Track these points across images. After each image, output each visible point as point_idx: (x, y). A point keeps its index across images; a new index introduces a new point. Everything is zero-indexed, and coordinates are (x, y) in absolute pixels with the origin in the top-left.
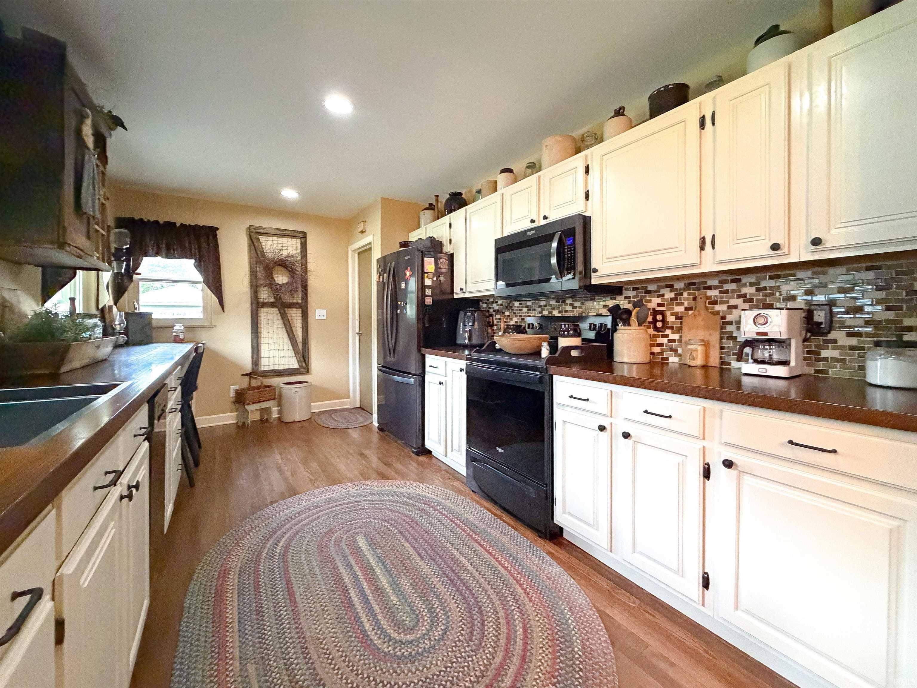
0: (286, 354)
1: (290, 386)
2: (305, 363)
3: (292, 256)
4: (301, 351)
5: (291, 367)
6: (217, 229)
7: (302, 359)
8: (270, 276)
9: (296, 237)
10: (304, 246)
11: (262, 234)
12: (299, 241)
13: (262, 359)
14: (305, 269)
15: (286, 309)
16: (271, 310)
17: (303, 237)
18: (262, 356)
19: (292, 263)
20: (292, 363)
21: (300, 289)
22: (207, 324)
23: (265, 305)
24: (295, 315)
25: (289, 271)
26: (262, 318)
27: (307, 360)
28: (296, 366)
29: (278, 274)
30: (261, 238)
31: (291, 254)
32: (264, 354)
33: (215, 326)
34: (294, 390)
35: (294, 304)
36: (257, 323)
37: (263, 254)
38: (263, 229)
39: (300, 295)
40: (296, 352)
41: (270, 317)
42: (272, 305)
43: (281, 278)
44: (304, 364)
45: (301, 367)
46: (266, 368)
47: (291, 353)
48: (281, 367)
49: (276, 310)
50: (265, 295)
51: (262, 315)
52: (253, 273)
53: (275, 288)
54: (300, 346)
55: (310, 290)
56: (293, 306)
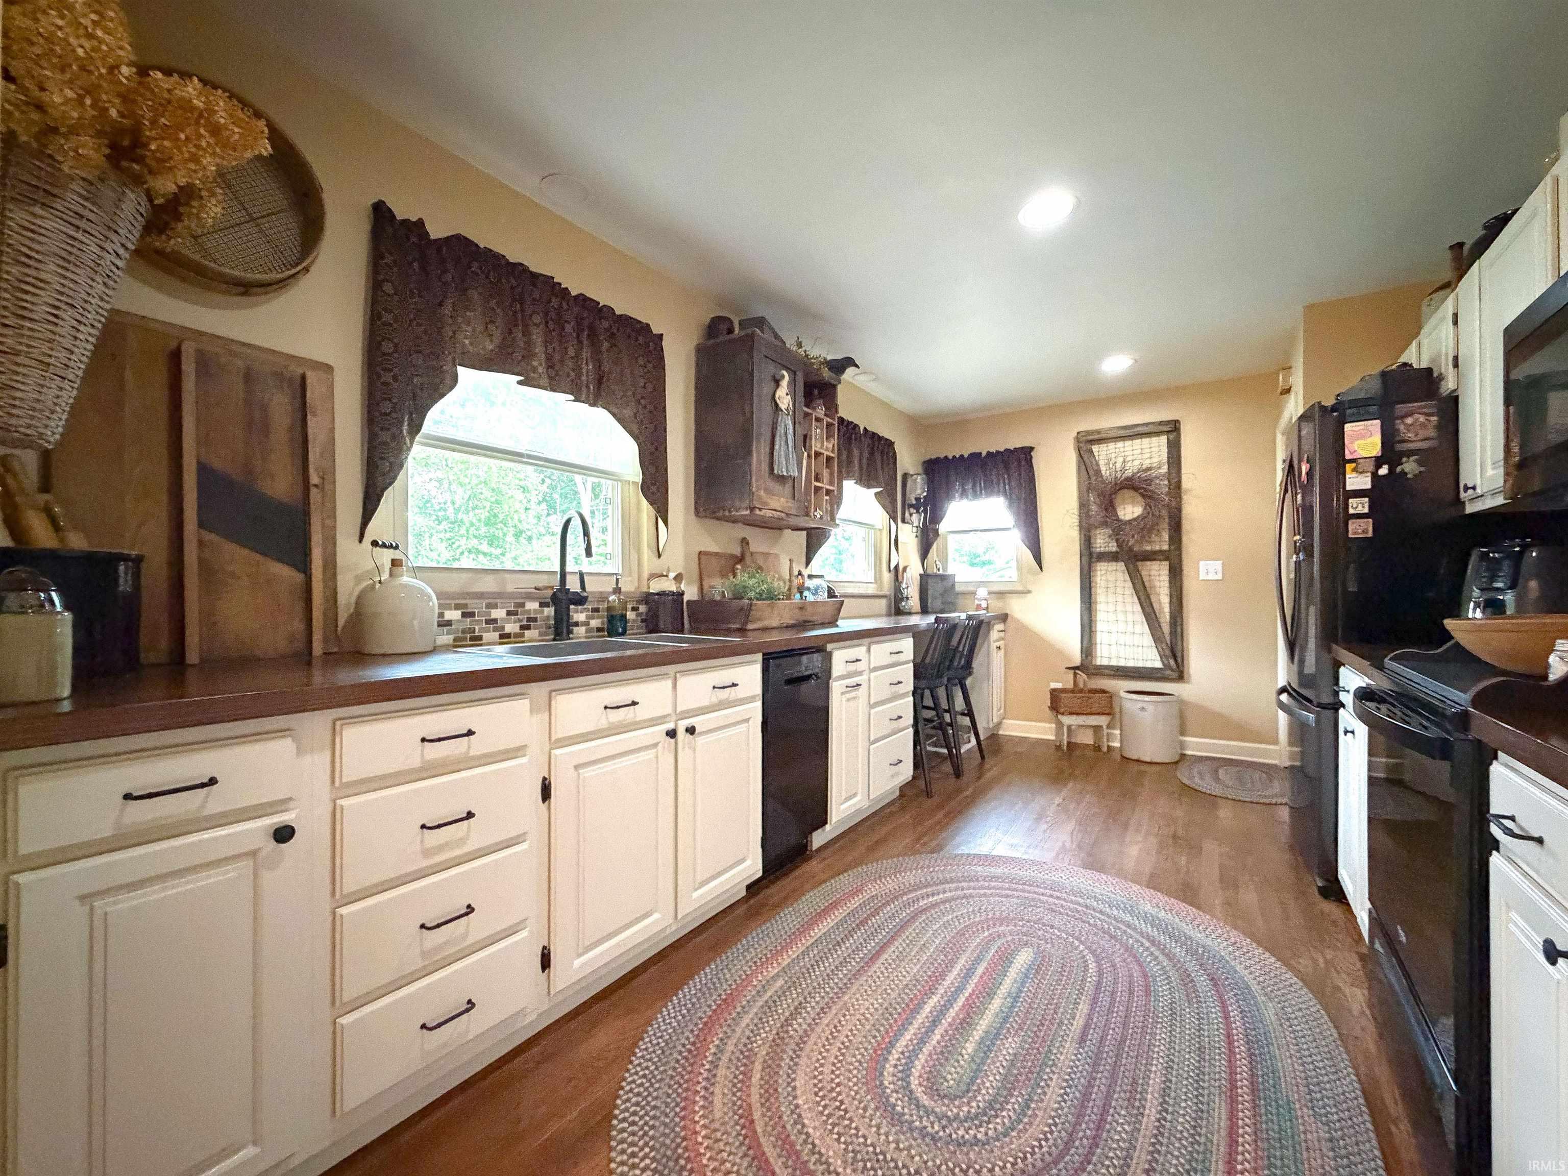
0: (1137, 640)
1: (1134, 696)
2: (1176, 661)
3: (1149, 469)
4: (1168, 637)
5: (1149, 665)
6: (1032, 449)
7: (1168, 652)
8: (1109, 507)
9: (1158, 434)
10: (1174, 448)
11: (1100, 441)
12: (1165, 439)
13: (1098, 646)
14: (1176, 488)
15: (1139, 563)
16: (1113, 566)
17: (1173, 429)
18: (1098, 641)
19: (1149, 481)
20: (1151, 659)
21: (1165, 525)
22: (1020, 588)
23: (1104, 557)
24: (1158, 575)
25: (1143, 496)
26: (1098, 579)
27: (1179, 654)
28: (1158, 664)
29: (1124, 503)
30: (1095, 448)
31: (1144, 467)
32: (1101, 637)
33: (1029, 592)
34: (1140, 705)
35: (1155, 553)
36: (1090, 588)
37: (1098, 472)
38: (1098, 432)
39: (1166, 536)
40: (1157, 638)
41: (1111, 577)
42: (1113, 557)
43: (1130, 510)
44: (1172, 662)
45: (1167, 666)
46: (1105, 662)
47: (1148, 640)
48: (1131, 664)
49: (1121, 566)
50: (1103, 541)
51: (1099, 573)
52: (1083, 506)
53: (1118, 528)
54: (1166, 629)
55: (1186, 525)
56: (1151, 556)
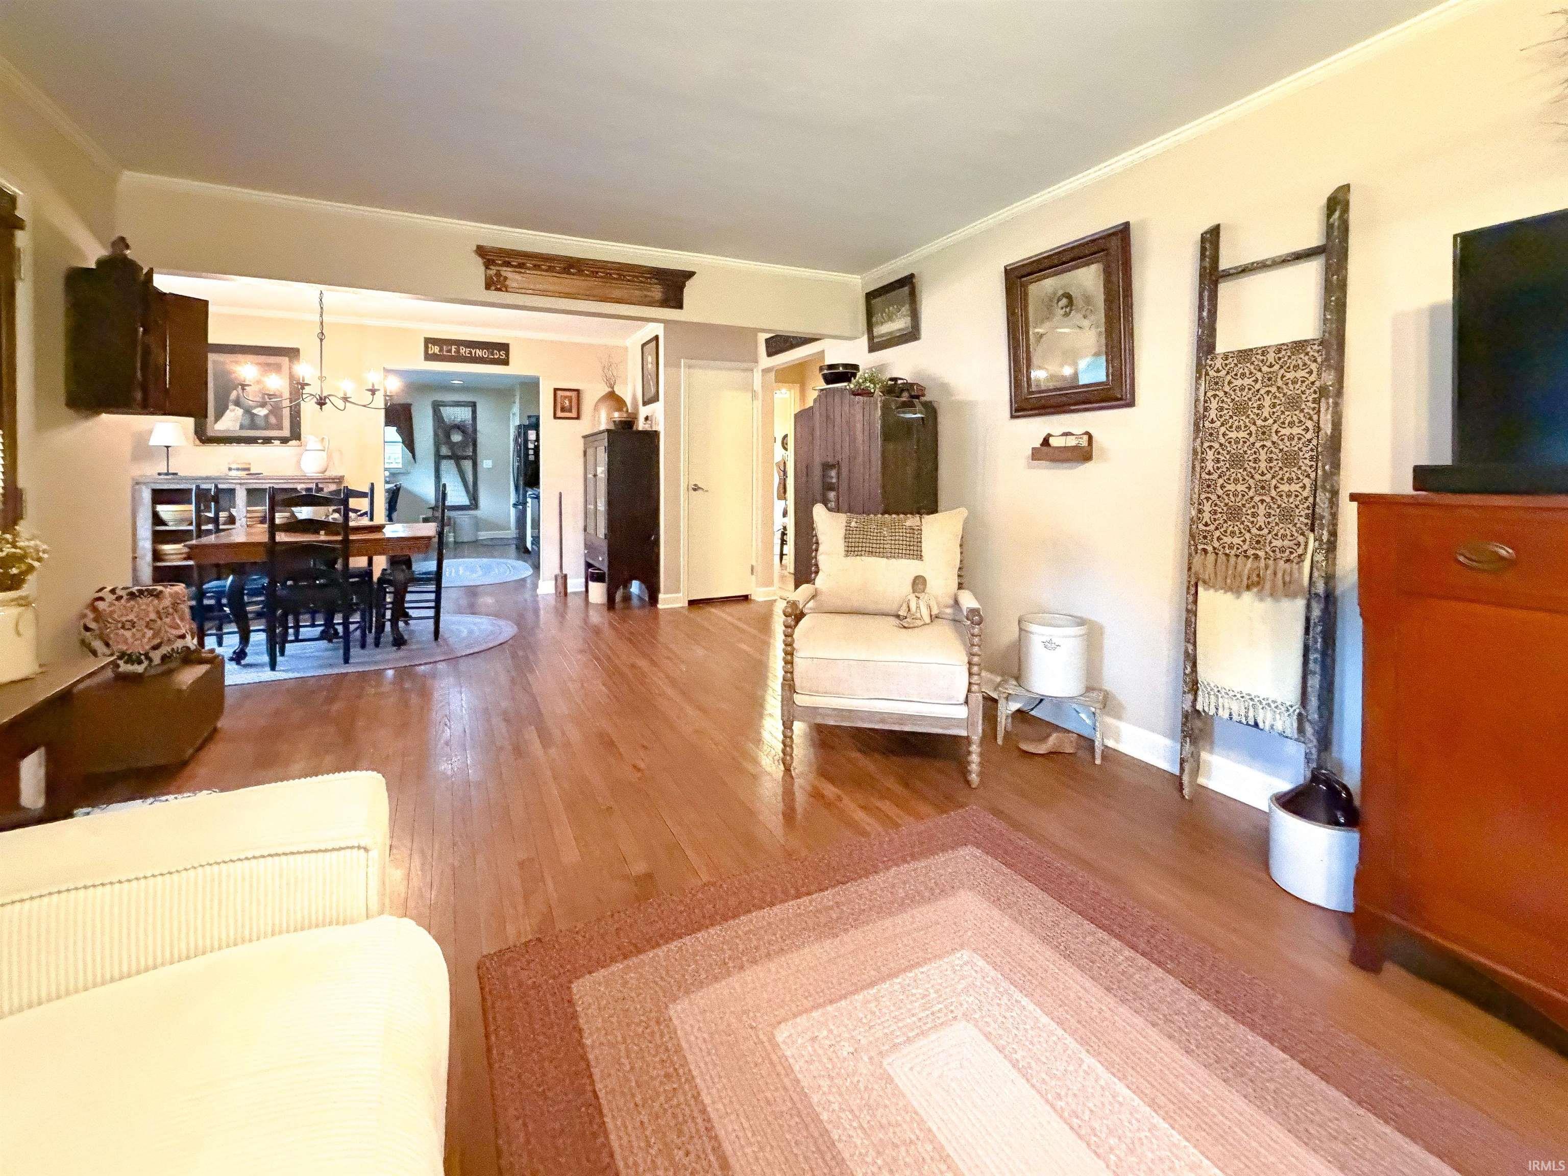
0: (460, 494)
1: (463, 518)
2: (475, 502)
3: (465, 421)
4: (472, 493)
5: (465, 504)
7: (472, 499)
8: (448, 437)
9: (468, 406)
10: (474, 412)
11: (443, 405)
12: (470, 409)
14: (475, 431)
15: (460, 461)
16: (449, 461)
17: (474, 405)
19: (464, 426)
20: (464, 500)
21: (471, 445)
22: (404, 471)
23: (445, 457)
24: (467, 465)
25: (463, 432)
26: (443, 467)
27: (476, 500)
28: (468, 504)
29: (454, 434)
30: (441, 408)
33: (410, 473)
35: (466, 456)
36: (439, 470)
37: (443, 419)
38: (443, 402)
39: (471, 449)
40: (467, 491)
41: (449, 466)
42: (449, 458)
43: (457, 438)
45: (472, 504)
46: (448, 504)
47: (464, 493)
48: (460, 504)
49: (452, 461)
50: (444, 451)
51: (443, 464)
52: (436, 435)
53: (452, 445)
54: (471, 488)
55: (479, 446)
56: (465, 458)
